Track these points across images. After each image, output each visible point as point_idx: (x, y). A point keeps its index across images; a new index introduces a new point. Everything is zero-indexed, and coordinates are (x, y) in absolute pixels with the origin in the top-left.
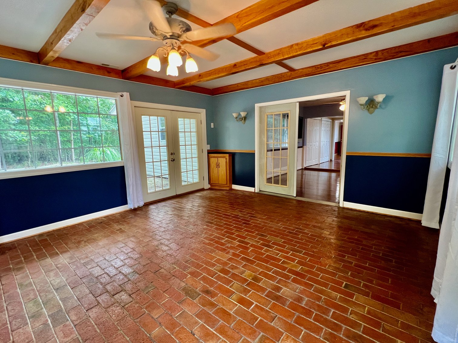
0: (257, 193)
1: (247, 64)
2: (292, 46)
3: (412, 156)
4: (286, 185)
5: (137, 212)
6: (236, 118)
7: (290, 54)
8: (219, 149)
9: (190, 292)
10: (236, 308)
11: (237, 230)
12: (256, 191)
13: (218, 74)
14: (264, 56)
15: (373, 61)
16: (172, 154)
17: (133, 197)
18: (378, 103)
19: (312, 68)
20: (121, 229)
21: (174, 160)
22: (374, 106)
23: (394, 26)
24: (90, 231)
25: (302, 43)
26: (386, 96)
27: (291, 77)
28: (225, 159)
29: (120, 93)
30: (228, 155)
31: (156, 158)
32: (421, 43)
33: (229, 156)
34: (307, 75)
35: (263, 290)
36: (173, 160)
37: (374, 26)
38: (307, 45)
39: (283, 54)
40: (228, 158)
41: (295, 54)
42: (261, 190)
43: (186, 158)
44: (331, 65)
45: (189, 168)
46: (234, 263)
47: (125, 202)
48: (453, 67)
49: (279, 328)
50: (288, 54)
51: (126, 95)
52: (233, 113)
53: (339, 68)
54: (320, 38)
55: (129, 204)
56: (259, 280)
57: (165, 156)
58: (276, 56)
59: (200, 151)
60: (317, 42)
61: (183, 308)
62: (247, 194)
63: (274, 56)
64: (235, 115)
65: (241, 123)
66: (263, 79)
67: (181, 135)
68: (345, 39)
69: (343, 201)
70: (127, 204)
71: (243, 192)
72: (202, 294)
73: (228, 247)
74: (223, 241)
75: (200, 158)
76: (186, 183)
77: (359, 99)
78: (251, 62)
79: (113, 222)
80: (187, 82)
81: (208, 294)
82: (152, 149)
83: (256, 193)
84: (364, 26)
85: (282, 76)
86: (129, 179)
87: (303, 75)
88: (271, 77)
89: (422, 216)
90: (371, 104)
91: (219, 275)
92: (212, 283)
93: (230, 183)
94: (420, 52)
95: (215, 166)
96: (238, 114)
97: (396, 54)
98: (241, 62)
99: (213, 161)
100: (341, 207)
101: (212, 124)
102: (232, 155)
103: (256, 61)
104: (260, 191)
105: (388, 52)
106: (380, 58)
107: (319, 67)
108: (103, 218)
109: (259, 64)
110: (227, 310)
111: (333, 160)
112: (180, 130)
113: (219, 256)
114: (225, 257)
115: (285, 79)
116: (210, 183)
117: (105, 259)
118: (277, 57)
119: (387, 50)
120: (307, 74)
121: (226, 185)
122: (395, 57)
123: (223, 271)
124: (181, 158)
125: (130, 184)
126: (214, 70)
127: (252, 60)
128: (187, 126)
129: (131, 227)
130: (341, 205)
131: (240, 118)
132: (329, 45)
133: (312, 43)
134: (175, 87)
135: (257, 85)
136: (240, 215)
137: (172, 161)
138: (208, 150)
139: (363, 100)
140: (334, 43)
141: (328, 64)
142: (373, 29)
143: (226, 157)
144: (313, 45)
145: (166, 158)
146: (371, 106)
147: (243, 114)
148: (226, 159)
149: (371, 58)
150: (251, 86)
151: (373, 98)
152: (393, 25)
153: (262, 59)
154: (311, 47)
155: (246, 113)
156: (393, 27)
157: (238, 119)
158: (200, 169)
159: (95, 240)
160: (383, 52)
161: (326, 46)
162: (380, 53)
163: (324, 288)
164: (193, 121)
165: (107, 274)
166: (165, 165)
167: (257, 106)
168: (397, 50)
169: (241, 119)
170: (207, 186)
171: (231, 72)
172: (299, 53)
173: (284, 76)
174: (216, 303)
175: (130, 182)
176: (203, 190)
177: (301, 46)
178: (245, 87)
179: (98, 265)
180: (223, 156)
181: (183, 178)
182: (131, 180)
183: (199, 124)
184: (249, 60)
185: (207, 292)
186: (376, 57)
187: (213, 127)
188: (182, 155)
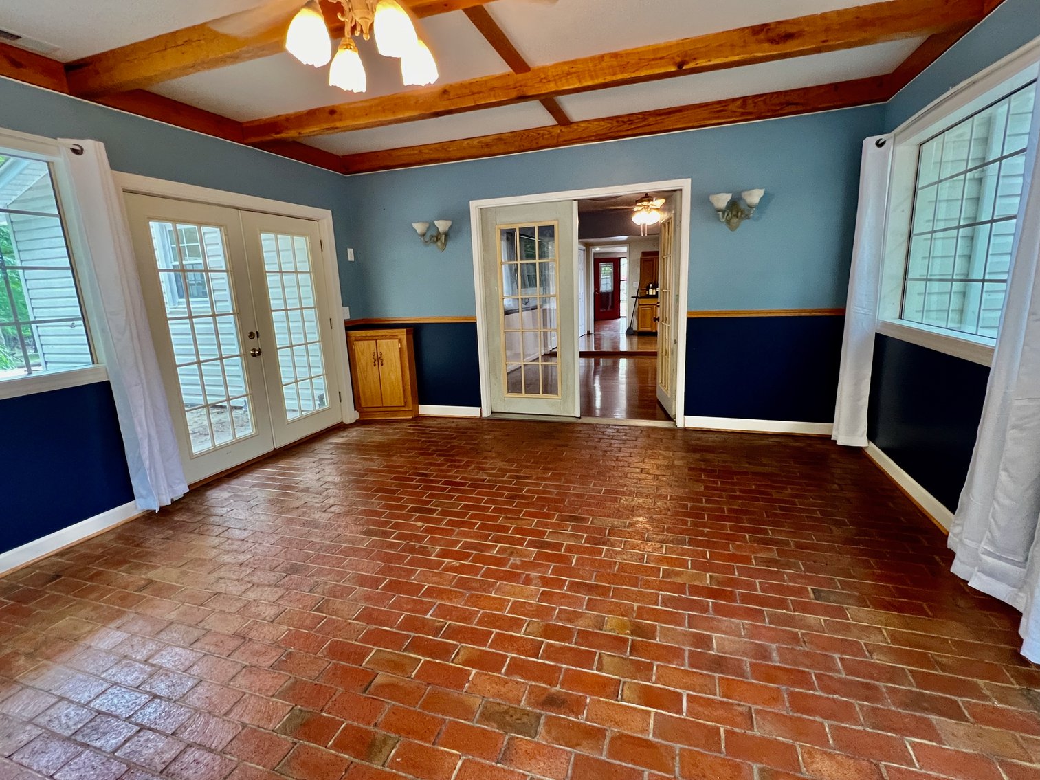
0: (488, 419)
1: (479, 93)
2: (602, 57)
3: (808, 315)
4: (557, 394)
5: (176, 519)
6: (423, 235)
7: (597, 77)
8: (375, 318)
9: (508, 718)
10: (652, 722)
11: (510, 518)
12: (485, 415)
13: (394, 112)
14: (529, 74)
15: (735, 117)
16: (251, 335)
17: (153, 476)
18: (751, 207)
19: (611, 121)
20: (150, 582)
21: (259, 353)
22: (739, 214)
23: (827, 41)
24: (28, 613)
25: (628, 54)
26: (765, 194)
27: (561, 139)
28: (397, 341)
29: (72, 142)
30: (405, 330)
31: (207, 350)
32: (823, 90)
33: (407, 334)
34: (599, 138)
35: (676, 654)
36: (257, 353)
37: (788, 37)
38: (640, 59)
39: (579, 76)
40: (404, 338)
41: (609, 79)
42: (495, 410)
43: (291, 346)
44: (652, 120)
45: (302, 372)
46: (562, 605)
47: (127, 495)
48: (881, 142)
49: (778, 738)
50: (592, 78)
51: (94, 149)
52: (415, 223)
53: (671, 128)
54: (670, 46)
55: (142, 496)
56: (649, 632)
57: (232, 343)
58: (560, 78)
59: (326, 324)
60: (665, 55)
61: (526, 773)
62: (465, 423)
63: (557, 78)
64: (419, 228)
65: (433, 249)
66: (491, 138)
67: (272, 280)
68: (726, 57)
69: (685, 415)
70: (133, 498)
71: (452, 420)
72: (542, 712)
73: (514, 566)
74: (494, 553)
75: (325, 342)
76: (297, 415)
77: (714, 199)
78: (492, 89)
79: (108, 563)
80: (287, 128)
81: (559, 706)
82: (192, 324)
83: (485, 419)
84: (767, 32)
85: (539, 134)
86: (136, 423)
87: (589, 137)
88: (510, 135)
89: (832, 426)
90: (736, 209)
91: (549, 645)
92: (548, 674)
93: (413, 403)
94: (823, 107)
95: (371, 362)
96: (427, 225)
97: (779, 108)
98: (462, 86)
99: (364, 349)
100: (680, 429)
101: (350, 251)
102: (416, 331)
103: (508, 88)
104: (493, 413)
105: (764, 101)
106: (750, 113)
107: (625, 119)
108: (54, 559)
109: (514, 94)
110: (636, 735)
111: (592, 331)
112: (267, 268)
113: (514, 595)
114: (531, 594)
115: (545, 143)
116: (357, 405)
117: (156, 696)
118: (564, 80)
119: (762, 98)
120: (601, 135)
121: (404, 409)
122: (777, 113)
123: (549, 632)
124: (278, 347)
125: (140, 436)
126: (377, 101)
127: (495, 84)
128: (286, 256)
129: (186, 567)
130: (680, 424)
131: (432, 237)
132: (691, 65)
133: (653, 57)
134: (245, 141)
135: (474, 151)
136: (488, 478)
137: (254, 355)
138: (346, 322)
139: (722, 200)
140: (703, 63)
141: (645, 115)
142: (784, 42)
143: (399, 337)
144: (653, 62)
145: (235, 349)
146: (734, 213)
147: (442, 225)
148: (400, 341)
149: (735, 110)
150: (459, 155)
151: (741, 196)
152: (824, 39)
153: (523, 83)
154: (647, 66)
155: (449, 223)
156: (825, 44)
157: (427, 238)
158: (329, 373)
159: (70, 640)
160: (756, 101)
161: (684, 68)
162: (750, 101)
163: (784, 611)
164: (301, 242)
165: (201, 746)
166: (236, 369)
167: (475, 205)
168: (782, 99)
169: (435, 239)
170: (351, 416)
171: (434, 110)
172: (620, 77)
173: (543, 135)
174: (595, 724)
175: (139, 429)
176: (340, 427)
177: (625, 60)
178: (442, 155)
179: (142, 728)
180: (390, 334)
181: (289, 404)
182: (141, 425)
183: (317, 248)
184: (486, 81)
185: (552, 702)
186: (743, 111)
187: (353, 260)
188: (280, 339)
